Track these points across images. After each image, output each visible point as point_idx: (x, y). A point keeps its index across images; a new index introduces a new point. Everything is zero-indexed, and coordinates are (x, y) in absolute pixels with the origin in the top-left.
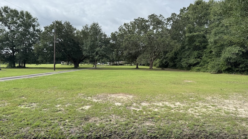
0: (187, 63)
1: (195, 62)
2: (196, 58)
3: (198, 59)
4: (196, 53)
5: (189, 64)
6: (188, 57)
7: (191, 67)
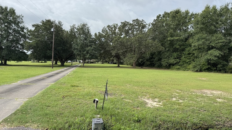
0: (167, 63)
1: (175, 62)
2: (175, 58)
3: (178, 60)
4: (175, 54)
5: (169, 64)
6: (168, 57)
7: (171, 66)
